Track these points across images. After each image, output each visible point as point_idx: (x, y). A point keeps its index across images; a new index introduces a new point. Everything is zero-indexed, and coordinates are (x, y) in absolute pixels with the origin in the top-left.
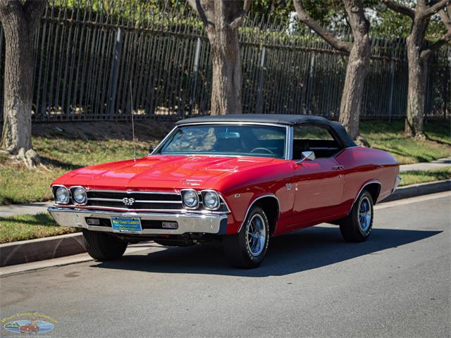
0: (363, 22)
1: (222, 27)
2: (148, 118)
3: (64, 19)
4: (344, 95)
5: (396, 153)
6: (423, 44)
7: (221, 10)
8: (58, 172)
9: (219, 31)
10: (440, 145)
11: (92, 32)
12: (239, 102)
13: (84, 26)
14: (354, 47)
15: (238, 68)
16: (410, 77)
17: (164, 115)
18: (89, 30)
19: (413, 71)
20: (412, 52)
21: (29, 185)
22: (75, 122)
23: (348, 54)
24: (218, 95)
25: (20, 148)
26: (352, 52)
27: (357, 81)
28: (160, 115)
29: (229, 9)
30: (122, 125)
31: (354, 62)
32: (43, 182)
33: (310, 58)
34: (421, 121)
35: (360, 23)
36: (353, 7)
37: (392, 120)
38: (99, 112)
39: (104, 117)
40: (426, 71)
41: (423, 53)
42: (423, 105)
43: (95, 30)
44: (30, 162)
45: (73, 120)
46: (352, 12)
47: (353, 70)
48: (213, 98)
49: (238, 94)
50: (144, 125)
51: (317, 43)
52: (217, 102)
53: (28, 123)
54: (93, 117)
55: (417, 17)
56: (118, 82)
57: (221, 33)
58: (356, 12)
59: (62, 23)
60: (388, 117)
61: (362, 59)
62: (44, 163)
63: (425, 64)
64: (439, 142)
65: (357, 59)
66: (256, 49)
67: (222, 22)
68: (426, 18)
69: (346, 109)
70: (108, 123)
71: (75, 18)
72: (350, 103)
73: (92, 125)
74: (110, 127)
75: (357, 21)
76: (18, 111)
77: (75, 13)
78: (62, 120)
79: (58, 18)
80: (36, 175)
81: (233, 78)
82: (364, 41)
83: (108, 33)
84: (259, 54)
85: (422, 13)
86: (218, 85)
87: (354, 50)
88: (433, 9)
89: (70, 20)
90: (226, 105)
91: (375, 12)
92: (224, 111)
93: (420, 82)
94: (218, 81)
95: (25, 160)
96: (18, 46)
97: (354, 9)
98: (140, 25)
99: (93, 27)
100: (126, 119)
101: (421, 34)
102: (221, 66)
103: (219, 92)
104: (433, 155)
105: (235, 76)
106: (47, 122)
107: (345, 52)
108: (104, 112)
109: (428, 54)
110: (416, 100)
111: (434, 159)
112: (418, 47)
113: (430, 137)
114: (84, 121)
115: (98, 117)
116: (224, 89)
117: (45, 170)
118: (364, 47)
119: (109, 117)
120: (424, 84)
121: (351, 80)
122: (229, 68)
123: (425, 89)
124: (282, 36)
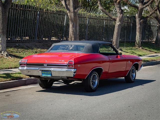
0: (121, 10)
1: (72, 11)
2: (48, 41)
3: (19, 8)
4: (114, 34)
5: (131, 53)
6: (141, 17)
7: (72, 6)
8: (15, 59)
9: (71, 13)
10: (146, 51)
11: (29, 13)
12: (78, 36)
13: (26, 11)
14: (118, 18)
15: (78, 25)
16: (137, 28)
17: (54, 40)
18: (28, 12)
19: (138, 26)
20: (137, 20)
21: (4, 63)
22: (23, 42)
23: (116, 20)
24: (71, 34)
25: (2, 51)
26: (117, 20)
27: (118, 29)
28: (52, 40)
29: (75, 5)
30: (39, 43)
31: (118, 23)
32: (9, 62)
33: (104, 22)
34: (140, 43)
35: (120, 11)
36: (117, 5)
37: (131, 42)
38: (32, 39)
39: (33, 41)
40: (142, 26)
41: (141, 21)
42: (141, 38)
43: (30, 12)
44: (5, 55)
45: (23, 41)
46: (117, 7)
47: (117, 26)
48: (70, 35)
49: (78, 34)
50: (47, 43)
51: (106, 17)
52: (71, 36)
53: (5, 43)
54: (30, 41)
55: (139, 9)
56: (38, 29)
57: (72, 13)
58: (118, 7)
59: (19, 10)
60: (130, 41)
61: (120, 22)
62: (10, 56)
63: (142, 24)
64: (146, 50)
65: (118, 22)
66: (85, 19)
67: (72, 10)
68: (142, 9)
69: (115, 39)
70: (35, 43)
71: (23, 8)
72: (116, 37)
73: (29, 43)
74: (35, 44)
75: (119, 10)
76: (2, 39)
77: (23, 6)
78: (19, 41)
79: (17, 8)
80: (7, 60)
81: (76, 28)
82: (121, 17)
83: (35, 13)
84: (86, 20)
85: (141, 8)
86: (71, 30)
87: (118, 19)
88: (144, 6)
89: (22, 9)
90: (74, 37)
91: (127, 7)
92: (73, 39)
93: (140, 30)
94: (71, 29)
95: (4, 55)
96: (1, 17)
97: (118, 6)
98: (46, 10)
99: (29, 11)
100: (41, 41)
101: (141, 14)
102: (72, 24)
103: (71, 33)
104: (144, 54)
105: (77, 27)
106: (14, 42)
107: (115, 20)
108: (33, 39)
109: (143, 21)
110: (139, 36)
111: (144, 55)
112: (139, 19)
113: (143, 48)
114: (26, 42)
115: (31, 41)
116: (73, 32)
117: (10, 58)
118: (121, 18)
119: (35, 41)
120: (141, 31)
121: (117, 29)
122: (75, 25)
123: (142, 32)
124: (94, 15)
